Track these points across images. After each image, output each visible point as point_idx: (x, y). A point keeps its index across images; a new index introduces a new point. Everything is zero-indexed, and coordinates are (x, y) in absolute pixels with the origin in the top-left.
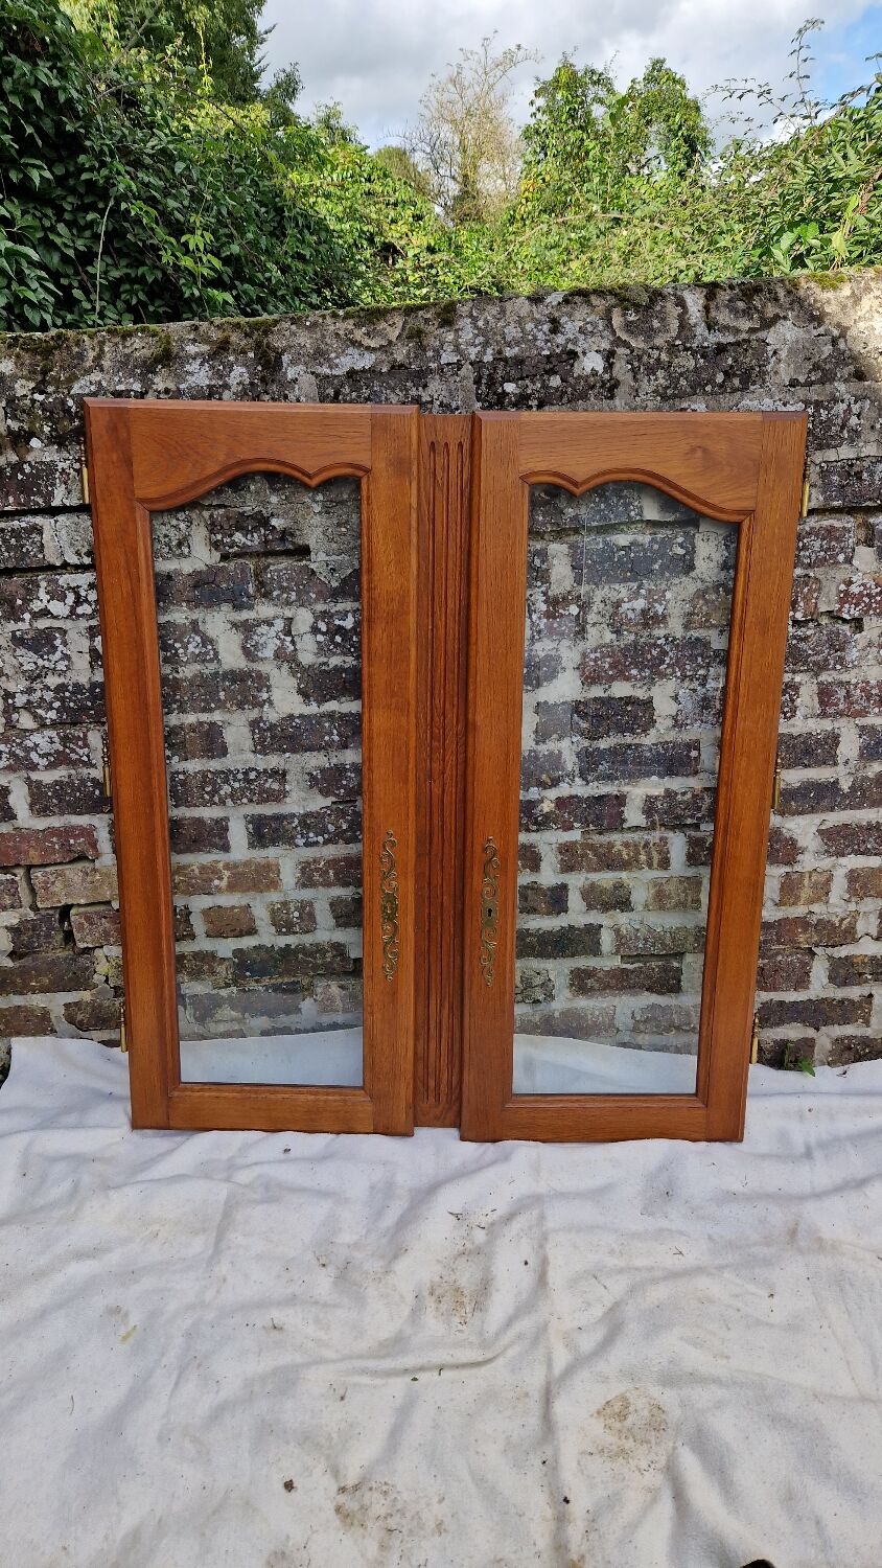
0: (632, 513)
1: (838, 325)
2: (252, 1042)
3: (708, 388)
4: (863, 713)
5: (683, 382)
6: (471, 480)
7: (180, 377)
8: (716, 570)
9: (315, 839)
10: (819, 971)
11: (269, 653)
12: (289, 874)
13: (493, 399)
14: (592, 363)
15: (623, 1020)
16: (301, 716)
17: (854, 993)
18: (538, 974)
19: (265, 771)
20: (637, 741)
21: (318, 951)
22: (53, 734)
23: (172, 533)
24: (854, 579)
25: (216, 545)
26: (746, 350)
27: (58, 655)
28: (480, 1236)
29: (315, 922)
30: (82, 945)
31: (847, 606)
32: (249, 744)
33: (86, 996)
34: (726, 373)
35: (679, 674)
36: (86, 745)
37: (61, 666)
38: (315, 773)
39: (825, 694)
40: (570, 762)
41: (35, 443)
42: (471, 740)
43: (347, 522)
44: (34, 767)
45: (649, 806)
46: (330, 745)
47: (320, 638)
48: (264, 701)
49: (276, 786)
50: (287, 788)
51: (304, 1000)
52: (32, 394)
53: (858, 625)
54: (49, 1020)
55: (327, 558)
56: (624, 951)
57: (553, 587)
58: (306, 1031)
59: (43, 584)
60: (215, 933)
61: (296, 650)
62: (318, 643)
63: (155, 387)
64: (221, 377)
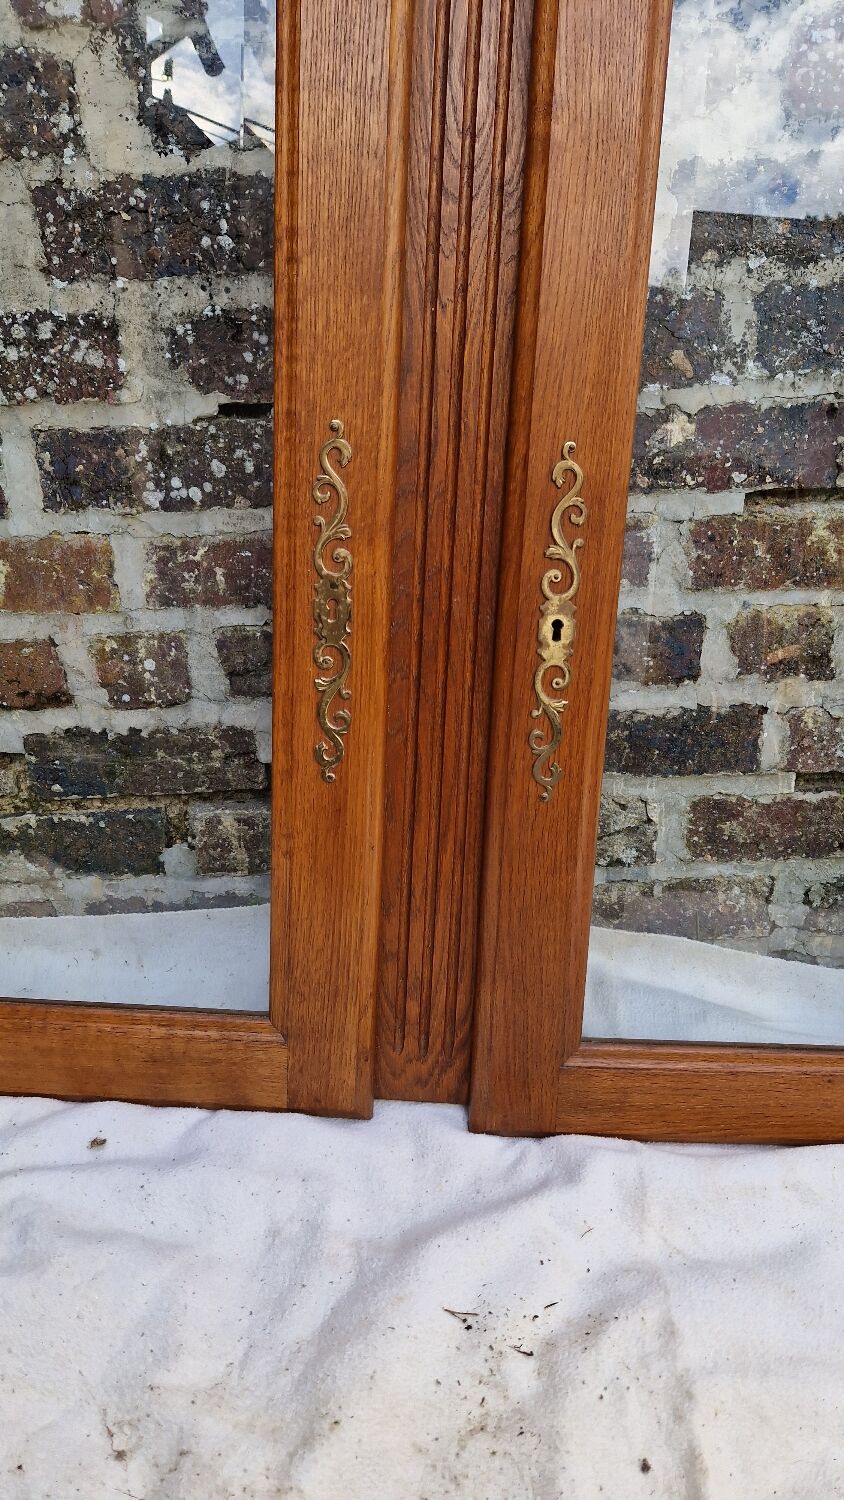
2: (67, 925)
9: (183, 493)
12: (133, 575)
16: (147, 182)
18: (623, 807)
19: (73, 320)
21: (192, 747)
28: (522, 1377)
29: (188, 683)
32: (33, 251)
38: (180, 330)
40: (740, 321)
46: (213, 258)
48: (65, 137)
49: (96, 359)
50: (122, 364)
51: (169, 846)
56: (805, 765)
58: (174, 907)
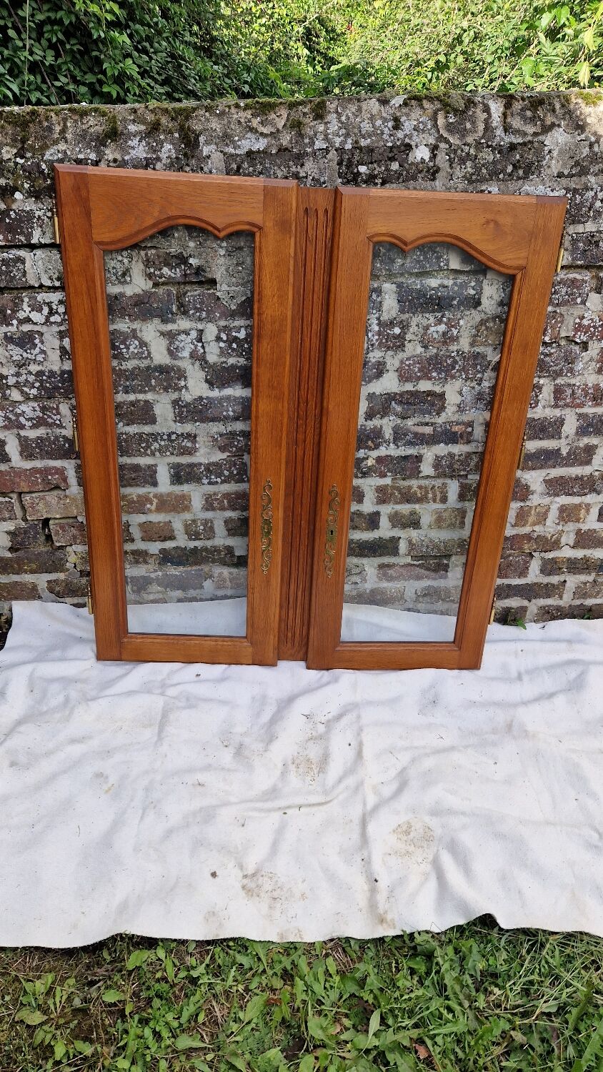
0: (442, 264)
1: (595, 134)
2: (171, 606)
3: (501, 176)
4: (581, 405)
5: (484, 171)
6: (333, 235)
7: (125, 150)
8: (495, 306)
9: (215, 480)
10: (535, 566)
11: (186, 354)
12: (197, 502)
13: (350, 177)
14: (422, 153)
15: (410, 594)
16: (207, 398)
17: (555, 579)
18: (357, 566)
19: (182, 434)
20: (433, 420)
21: (215, 551)
22: (35, 405)
23: (118, 265)
24: (586, 316)
25: (150, 276)
26: (530, 149)
27: (37, 350)
28: (321, 729)
29: (214, 533)
30: (58, 544)
31: (579, 333)
32: (171, 416)
33: (62, 576)
34: (514, 166)
35: (464, 377)
36: (59, 413)
37: (40, 358)
38: (216, 436)
39: (558, 392)
40: (388, 433)
41: (18, 195)
42: (324, 419)
43: (243, 263)
44: (22, 427)
45: (437, 464)
46: (226, 418)
47: (222, 345)
48: (182, 387)
49: (189, 445)
50: (197, 446)
51: (205, 581)
52: (15, 157)
53: (585, 346)
54: (37, 590)
55: (228, 289)
56: (414, 553)
57: (384, 314)
58: (207, 600)
59: (26, 300)
60: (147, 538)
61: (205, 352)
62: (220, 348)
63: (106, 157)
64: (155, 151)
